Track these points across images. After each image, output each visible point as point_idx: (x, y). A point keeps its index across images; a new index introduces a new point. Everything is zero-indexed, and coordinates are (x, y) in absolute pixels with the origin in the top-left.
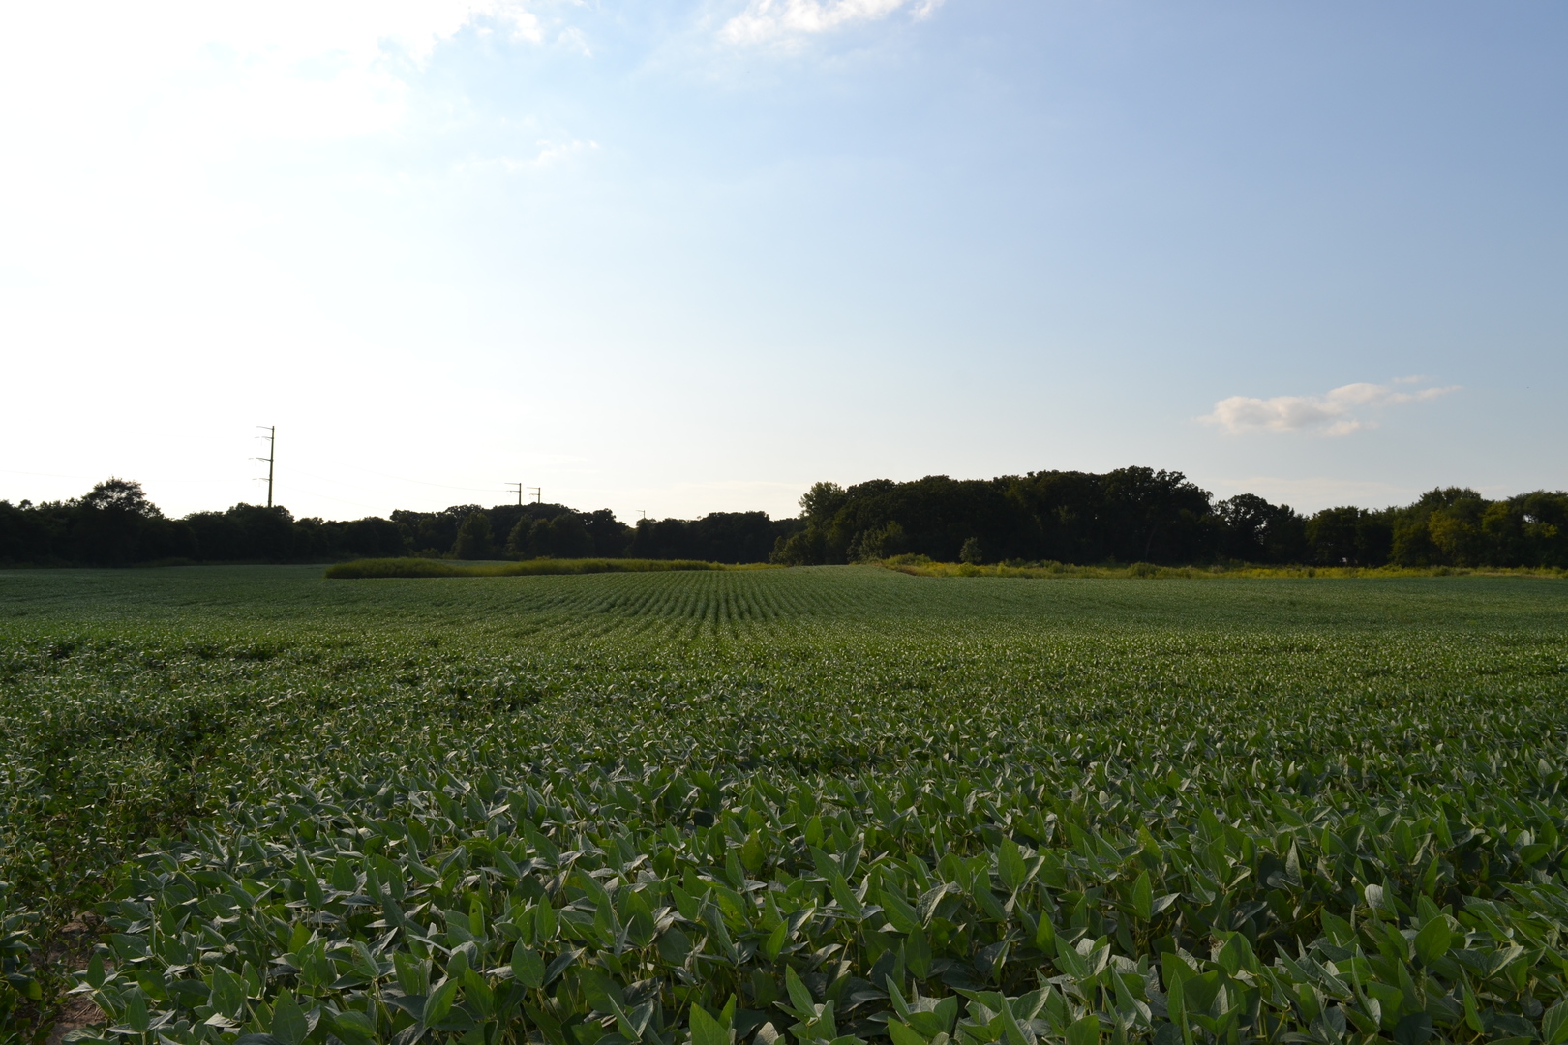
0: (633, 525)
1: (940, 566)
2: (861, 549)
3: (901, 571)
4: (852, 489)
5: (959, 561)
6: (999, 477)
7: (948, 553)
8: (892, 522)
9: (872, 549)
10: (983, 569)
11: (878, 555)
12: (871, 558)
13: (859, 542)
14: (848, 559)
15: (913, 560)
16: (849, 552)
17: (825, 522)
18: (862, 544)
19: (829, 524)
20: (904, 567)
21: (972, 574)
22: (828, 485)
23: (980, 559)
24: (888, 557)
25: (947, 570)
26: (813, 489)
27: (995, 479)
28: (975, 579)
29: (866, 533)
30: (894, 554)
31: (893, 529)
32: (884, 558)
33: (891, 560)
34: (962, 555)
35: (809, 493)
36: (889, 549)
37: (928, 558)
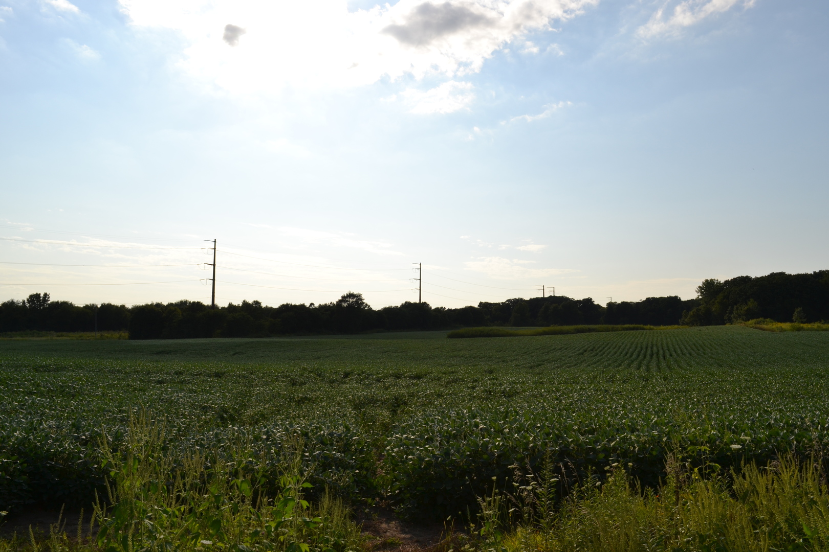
0: (604, 305)
1: (780, 325)
2: (732, 316)
3: (756, 328)
4: (727, 282)
5: (792, 321)
6: (817, 271)
7: (786, 317)
8: (751, 299)
9: (739, 316)
10: (805, 326)
11: (743, 320)
12: (738, 321)
13: (731, 312)
14: (725, 322)
15: (764, 322)
16: (726, 317)
17: (711, 302)
18: (733, 313)
19: (714, 302)
20: (758, 326)
21: (799, 329)
22: (712, 280)
23: (805, 320)
24: (749, 320)
25: (783, 327)
26: (703, 283)
27: (814, 272)
28: (800, 333)
29: (735, 307)
30: (752, 318)
31: (752, 304)
32: (746, 321)
33: (750, 322)
34: (794, 318)
35: (701, 286)
36: (749, 315)
37: (772, 320)
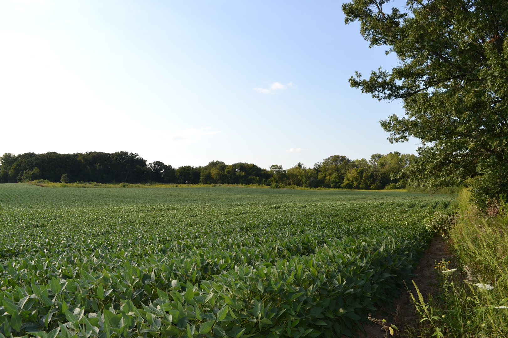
1: (53, 184)
2: (22, 177)
3: (38, 185)
4: (19, 156)
5: (60, 182)
6: (76, 153)
7: (56, 179)
8: (36, 168)
9: (27, 178)
10: (69, 185)
11: (29, 180)
12: (26, 181)
13: (21, 175)
14: (17, 181)
15: (43, 182)
16: (18, 178)
17: (8, 168)
18: (23, 176)
19: (10, 168)
20: (39, 184)
21: (65, 187)
22: (9, 154)
23: (68, 181)
24: (33, 180)
25: (56, 185)
26: (3, 155)
27: (74, 154)
28: (66, 188)
29: (25, 171)
30: (36, 179)
31: (36, 170)
32: (31, 181)
33: (34, 181)
34: (61, 180)
35: (2, 157)
36: (34, 177)
37: (48, 181)
